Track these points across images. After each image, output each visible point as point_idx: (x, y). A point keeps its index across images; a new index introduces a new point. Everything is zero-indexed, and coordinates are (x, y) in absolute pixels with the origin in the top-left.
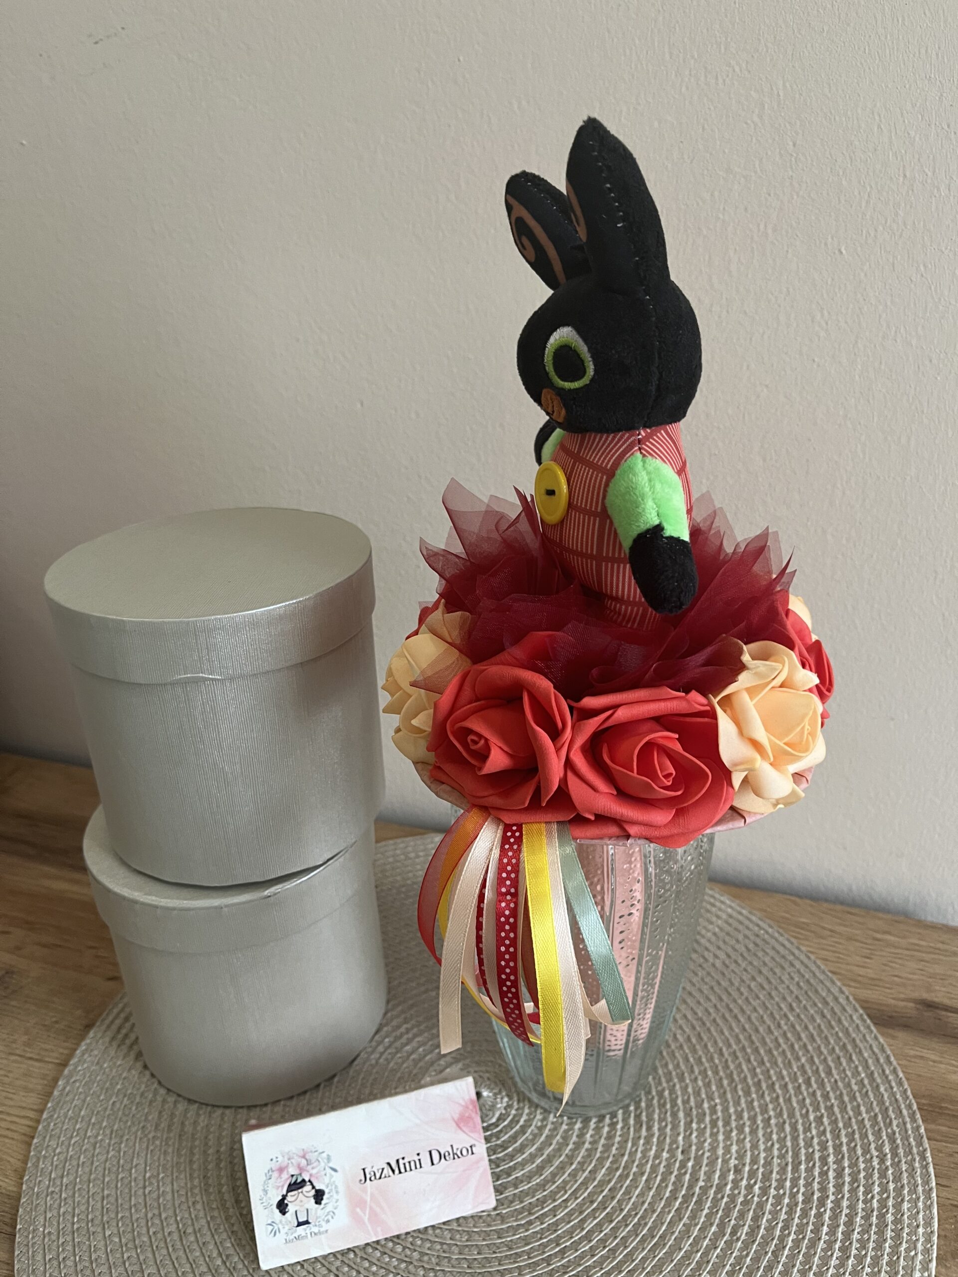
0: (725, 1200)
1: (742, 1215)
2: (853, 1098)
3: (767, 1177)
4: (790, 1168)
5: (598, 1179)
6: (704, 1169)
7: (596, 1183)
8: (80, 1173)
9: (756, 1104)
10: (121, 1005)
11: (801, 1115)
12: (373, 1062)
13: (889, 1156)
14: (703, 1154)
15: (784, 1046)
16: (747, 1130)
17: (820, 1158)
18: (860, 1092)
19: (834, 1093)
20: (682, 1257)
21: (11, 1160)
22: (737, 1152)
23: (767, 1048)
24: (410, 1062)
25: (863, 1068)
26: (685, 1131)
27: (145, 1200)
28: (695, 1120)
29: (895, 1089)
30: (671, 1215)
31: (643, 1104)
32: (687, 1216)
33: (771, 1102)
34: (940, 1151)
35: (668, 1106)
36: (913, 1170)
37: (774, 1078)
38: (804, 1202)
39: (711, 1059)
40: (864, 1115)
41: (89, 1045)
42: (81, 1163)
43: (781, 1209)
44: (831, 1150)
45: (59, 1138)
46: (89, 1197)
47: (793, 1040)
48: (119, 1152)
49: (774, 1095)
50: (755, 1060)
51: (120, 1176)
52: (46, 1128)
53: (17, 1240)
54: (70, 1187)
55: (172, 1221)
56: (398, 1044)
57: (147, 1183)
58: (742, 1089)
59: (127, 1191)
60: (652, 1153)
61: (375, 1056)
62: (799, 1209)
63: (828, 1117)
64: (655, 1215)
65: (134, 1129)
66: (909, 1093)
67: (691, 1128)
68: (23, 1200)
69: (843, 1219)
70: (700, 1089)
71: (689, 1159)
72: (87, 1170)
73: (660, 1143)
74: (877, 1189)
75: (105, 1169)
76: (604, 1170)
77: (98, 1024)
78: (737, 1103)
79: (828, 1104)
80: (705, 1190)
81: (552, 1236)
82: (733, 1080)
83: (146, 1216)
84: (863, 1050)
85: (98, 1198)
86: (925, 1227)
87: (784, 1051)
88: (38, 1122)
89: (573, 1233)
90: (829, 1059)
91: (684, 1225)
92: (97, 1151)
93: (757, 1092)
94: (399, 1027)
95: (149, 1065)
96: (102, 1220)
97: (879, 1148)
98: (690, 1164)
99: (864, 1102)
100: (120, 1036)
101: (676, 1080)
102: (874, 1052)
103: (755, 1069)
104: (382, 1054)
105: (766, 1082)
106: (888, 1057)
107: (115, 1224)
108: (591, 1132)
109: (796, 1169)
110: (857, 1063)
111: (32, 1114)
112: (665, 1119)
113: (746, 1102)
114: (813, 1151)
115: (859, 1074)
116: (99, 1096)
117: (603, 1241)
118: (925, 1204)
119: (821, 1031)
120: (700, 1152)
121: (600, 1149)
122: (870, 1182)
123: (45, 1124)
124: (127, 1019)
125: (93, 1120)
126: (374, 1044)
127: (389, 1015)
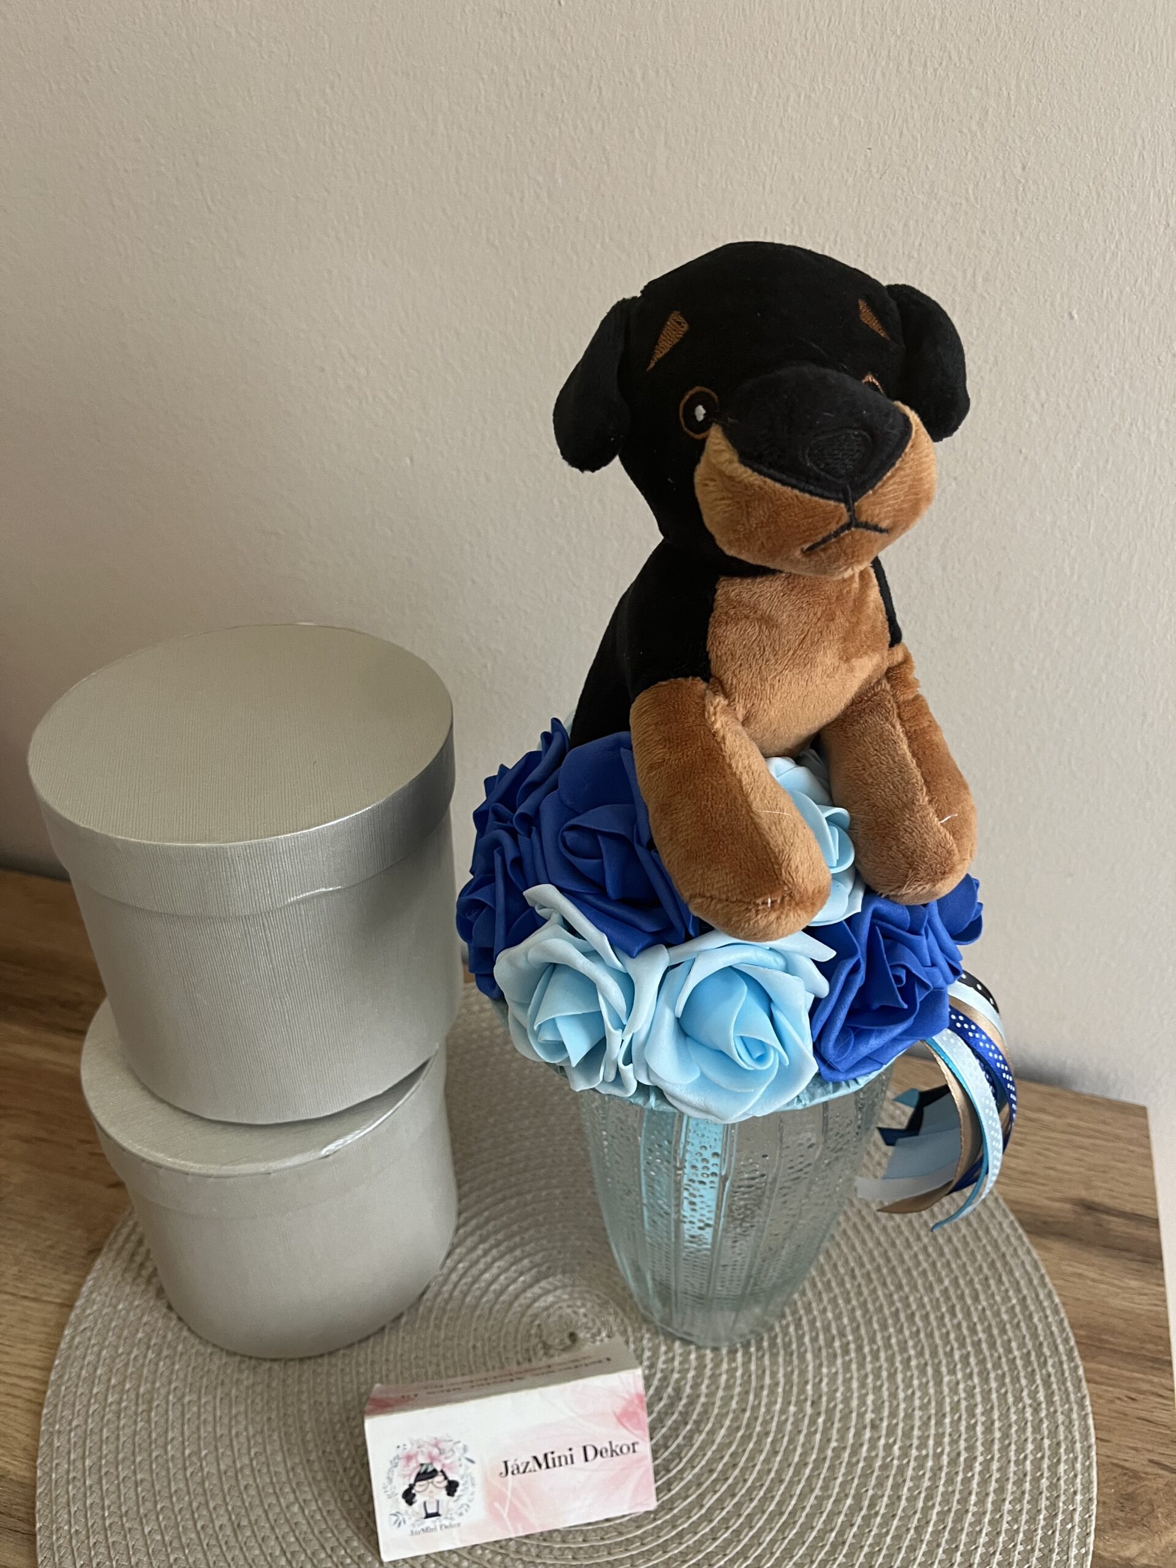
0: (861, 1464)
1: (880, 1484)
2: (1003, 1331)
3: (908, 1435)
4: (933, 1422)
5: (718, 1439)
6: (837, 1425)
7: (714, 1447)
8: (105, 1452)
9: (893, 1341)
10: (130, 1223)
11: (945, 1353)
12: (446, 1295)
13: (1044, 1406)
14: (835, 1406)
15: (925, 1265)
16: (884, 1374)
17: (967, 1407)
18: (1011, 1323)
19: (982, 1324)
20: (815, 1538)
21: (17, 1435)
22: (874, 1402)
23: (905, 1267)
24: (490, 1296)
25: (1014, 1292)
26: (815, 1377)
27: (187, 1485)
28: (825, 1363)
29: (1050, 1319)
30: (801, 1486)
31: (765, 1344)
32: (819, 1486)
33: (911, 1337)
34: (1100, 1397)
35: (794, 1346)
36: (1070, 1422)
37: (914, 1307)
38: (949, 1463)
39: (842, 1284)
40: (1016, 1353)
41: (95, 1279)
42: (104, 1437)
43: (924, 1474)
44: (979, 1398)
45: (74, 1405)
46: (119, 1485)
47: (934, 1256)
48: (149, 1421)
49: (914, 1329)
50: (892, 1283)
51: (154, 1455)
52: (56, 1394)
53: (38, 1543)
54: (94, 1470)
55: (222, 1511)
56: (474, 1271)
57: (188, 1464)
58: (878, 1321)
59: (164, 1473)
60: (778, 1407)
61: (447, 1288)
62: (943, 1475)
63: (976, 1356)
64: (783, 1487)
65: (163, 1391)
66: (1066, 1324)
67: (820, 1373)
68: (39, 1491)
69: (993, 1485)
70: (829, 1324)
71: (819, 1414)
72: (112, 1447)
73: (787, 1393)
74: (1030, 1447)
75: (134, 1444)
76: (723, 1432)
77: (105, 1250)
78: (872, 1340)
79: (976, 1339)
80: (838, 1452)
81: (668, 1517)
82: (866, 1311)
83: (191, 1504)
84: (1015, 1269)
85: (130, 1484)
86: (1084, 1494)
87: (924, 1273)
88: (46, 1383)
89: (690, 1511)
90: (976, 1280)
91: (816, 1498)
92: (122, 1422)
93: (895, 1325)
94: (474, 1248)
95: (173, 1305)
96: (138, 1511)
97: (1033, 1395)
98: (821, 1420)
99: (1016, 1336)
100: (135, 1265)
101: (802, 1312)
102: (1026, 1272)
103: (891, 1295)
104: (456, 1285)
105: (905, 1311)
106: (1042, 1277)
107: (154, 1517)
108: (706, 1382)
109: (940, 1423)
110: (1007, 1285)
111: (35, 1374)
112: (790, 1362)
113: (883, 1337)
114: (959, 1401)
115: (1009, 1299)
116: (116, 1348)
117: (725, 1520)
118: (1083, 1464)
119: (966, 1244)
120: (832, 1405)
121: (718, 1403)
122: (1023, 1437)
123: (54, 1388)
124: (140, 1242)
125: (113, 1381)
126: (445, 1271)
127: (461, 1231)
